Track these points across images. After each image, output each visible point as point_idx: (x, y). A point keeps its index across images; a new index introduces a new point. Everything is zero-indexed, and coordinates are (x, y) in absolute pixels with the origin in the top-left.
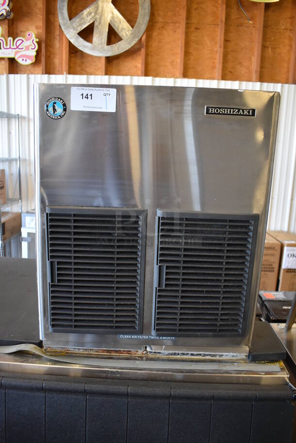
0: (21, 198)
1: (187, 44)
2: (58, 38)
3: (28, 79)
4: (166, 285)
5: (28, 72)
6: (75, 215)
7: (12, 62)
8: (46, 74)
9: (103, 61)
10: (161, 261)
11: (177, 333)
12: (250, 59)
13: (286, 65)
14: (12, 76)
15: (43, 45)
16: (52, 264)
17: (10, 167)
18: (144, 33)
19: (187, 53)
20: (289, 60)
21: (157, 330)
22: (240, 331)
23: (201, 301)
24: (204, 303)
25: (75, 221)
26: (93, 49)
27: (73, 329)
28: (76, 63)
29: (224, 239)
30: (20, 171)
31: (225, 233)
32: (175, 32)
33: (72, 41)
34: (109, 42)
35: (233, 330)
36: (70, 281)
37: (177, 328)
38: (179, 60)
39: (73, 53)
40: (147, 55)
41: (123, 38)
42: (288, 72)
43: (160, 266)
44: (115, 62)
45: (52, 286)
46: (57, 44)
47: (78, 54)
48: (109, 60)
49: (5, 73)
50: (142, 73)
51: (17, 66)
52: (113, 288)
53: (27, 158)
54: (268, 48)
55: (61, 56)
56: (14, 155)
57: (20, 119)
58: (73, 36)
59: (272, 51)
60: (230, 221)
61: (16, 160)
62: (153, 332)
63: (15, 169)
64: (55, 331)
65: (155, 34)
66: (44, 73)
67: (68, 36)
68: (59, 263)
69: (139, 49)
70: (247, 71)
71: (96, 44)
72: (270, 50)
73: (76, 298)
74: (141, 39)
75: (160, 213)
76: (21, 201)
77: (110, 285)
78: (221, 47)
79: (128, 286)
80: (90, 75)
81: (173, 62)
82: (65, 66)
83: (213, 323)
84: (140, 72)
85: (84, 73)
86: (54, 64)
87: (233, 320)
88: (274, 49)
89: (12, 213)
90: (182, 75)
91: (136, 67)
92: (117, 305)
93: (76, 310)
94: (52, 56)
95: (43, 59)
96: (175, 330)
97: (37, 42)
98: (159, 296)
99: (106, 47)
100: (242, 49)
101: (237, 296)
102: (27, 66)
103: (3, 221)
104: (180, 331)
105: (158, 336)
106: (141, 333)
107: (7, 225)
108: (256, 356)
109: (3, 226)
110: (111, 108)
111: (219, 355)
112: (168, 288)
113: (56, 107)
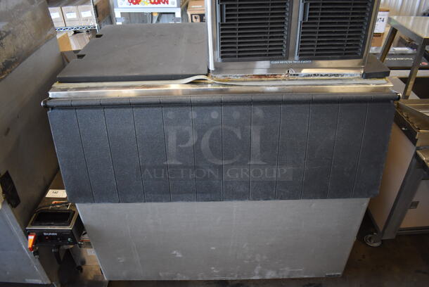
4: (309, 19)
11: (314, 57)
16: (221, 6)
21: (300, 55)
22: (360, 54)
23: (334, 30)
27: (237, 58)
35: (354, 54)
36: (235, 20)
37: (315, 53)
43: (305, 4)
45: (222, 25)
52: (268, 23)
62: (297, 57)
64: (224, 61)
68: (227, 6)
73: (239, 34)
77: (265, 22)
83: (341, 48)
87: (355, 45)
92: (270, 37)
96: (312, 55)
98: (302, 33)
103: (95, 4)
104: (316, 55)
105: (300, 60)
106: (287, 59)
107: (98, 8)
108: (368, 74)
109: (96, 7)
111: (340, 74)
112: (311, 21)
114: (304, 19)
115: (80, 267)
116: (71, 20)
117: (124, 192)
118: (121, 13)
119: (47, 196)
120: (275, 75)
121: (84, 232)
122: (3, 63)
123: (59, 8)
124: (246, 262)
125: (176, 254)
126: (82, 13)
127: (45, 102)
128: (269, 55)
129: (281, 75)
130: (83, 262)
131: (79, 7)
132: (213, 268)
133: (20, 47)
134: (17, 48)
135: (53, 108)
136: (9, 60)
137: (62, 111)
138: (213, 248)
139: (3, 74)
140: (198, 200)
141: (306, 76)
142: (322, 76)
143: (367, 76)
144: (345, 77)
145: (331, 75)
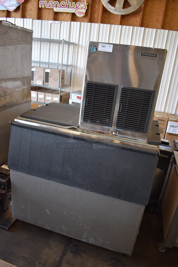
0: (70, 85)
1: (166, 10)
2: (98, 3)
3: (81, 24)
4: (121, 111)
5: (81, 21)
6: (95, 84)
7: (73, 15)
8: (89, 22)
9: (120, 17)
10: (121, 102)
11: (123, 128)
14: (72, 22)
15: (90, 7)
16: (86, 99)
17: (67, 69)
18: (143, 3)
19: (166, 15)
21: (117, 126)
22: (145, 131)
23: (132, 118)
24: (133, 119)
25: (95, 86)
26: (115, 10)
27: (90, 122)
28: (105, 17)
29: (142, 98)
30: (71, 71)
31: (142, 95)
32: (161, 2)
33: (104, 5)
34: (124, 7)
35: (142, 130)
36: (91, 106)
37: (123, 126)
38: (161, 18)
39: (105, 12)
40: (143, 15)
41: (131, 5)
43: (120, 104)
44: (126, 18)
45: (85, 107)
46: (97, 7)
47: (107, 12)
48: (123, 17)
49: (69, 20)
50: (139, 25)
51: (76, 17)
52: (104, 110)
53: (76, 65)
55: (98, 14)
56: (70, 63)
57: (74, 45)
58: (106, 3)
60: (145, 92)
61: (70, 66)
63: (69, 70)
64: (84, 122)
65: (150, 3)
66: (89, 21)
67: (103, 3)
68: (88, 99)
69: (140, 12)
71: (117, 8)
73: (92, 112)
74: (141, 6)
75: (122, 87)
76: (70, 87)
77: (103, 109)
79: (109, 110)
80: (112, 24)
81: (158, 20)
82: (100, 19)
83: (135, 126)
84: (138, 24)
85: (109, 22)
86: (94, 17)
87: (142, 126)
89: (65, 92)
90: (161, 28)
91: (137, 21)
92: (105, 116)
93: (92, 115)
94: (93, 13)
95: (89, 14)
97: (87, 5)
99: (122, 10)
101: (145, 118)
102: (81, 17)
103: (61, 95)
105: (117, 128)
106: (111, 126)
107: (62, 97)
109: (61, 97)
110: (111, 51)
111: (137, 140)
112: (122, 112)
113: (94, 49)
115: (5, 210)
116: (48, 100)
117: (31, 170)
118: (72, 102)
119: (1, 167)
121: (10, 190)
122: (3, 105)
123: (44, 93)
124: (79, 227)
125: (47, 211)
126: (54, 98)
127: (11, 122)
128: (104, 123)
129: (109, 134)
130: (8, 209)
131: (53, 95)
132: (63, 226)
133: (12, 101)
134: (11, 101)
135: (14, 125)
136: (6, 104)
137: (17, 127)
138: (65, 213)
139: (1, 109)
140: (60, 183)
141: (121, 137)
142: (128, 138)
143: (149, 143)
144: (139, 141)
145: (132, 139)
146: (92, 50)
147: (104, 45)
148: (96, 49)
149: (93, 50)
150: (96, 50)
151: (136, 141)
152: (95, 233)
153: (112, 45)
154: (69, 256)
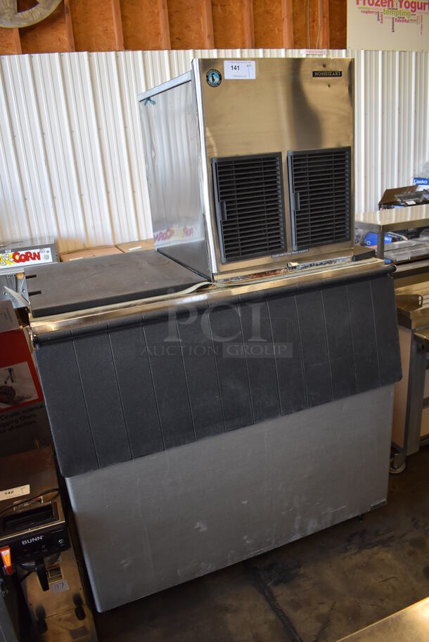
4: (300, 207)
6: (235, 162)
10: (296, 189)
11: (310, 244)
12: (199, 21)
13: (239, 26)
20: (242, 19)
21: (298, 244)
22: (347, 236)
24: (324, 218)
25: (236, 167)
27: (241, 256)
34: (20, 8)
35: (343, 236)
36: (235, 216)
37: (310, 240)
42: (243, 34)
43: (295, 194)
45: (224, 223)
54: (217, 5)
59: (221, 9)
60: (335, 153)
62: (295, 248)
68: (227, 203)
69: (62, 15)
70: (196, 36)
72: (219, 7)
73: (240, 230)
75: (291, 153)
77: (262, 215)
78: (164, 8)
81: (107, 30)
84: (69, 47)
87: (342, 228)
88: (223, 6)
91: (58, 40)
96: (308, 242)
100: (188, 8)
101: (343, 209)
104: (312, 242)
105: (298, 250)
106: (285, 250)
108: (358, 256)
110: (253, 76)
111: (333, 261)
112: (302, 210)
113: (215, 78)
114: (296, 208)
120: (275, 271)
124: (283, 513)
125: (199, 528)
128: (270, 249)
129: (280, 270)
132: (245, 537)
137: (56, 343)
138: (245, 502)
141: (303, 268)
142: (317, 265)
143: (357, 258)
144: (337, 263)
145: (325, 264)
146: (211, 79)
147: (235, 64)
148: (220, 75)
149: (213, 80)
150: (220, 79)
151: (333, 264)
152: (318, 503)
153: (253, 63)
154: (283, 594)
